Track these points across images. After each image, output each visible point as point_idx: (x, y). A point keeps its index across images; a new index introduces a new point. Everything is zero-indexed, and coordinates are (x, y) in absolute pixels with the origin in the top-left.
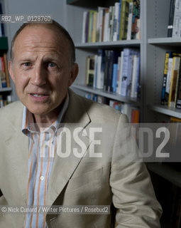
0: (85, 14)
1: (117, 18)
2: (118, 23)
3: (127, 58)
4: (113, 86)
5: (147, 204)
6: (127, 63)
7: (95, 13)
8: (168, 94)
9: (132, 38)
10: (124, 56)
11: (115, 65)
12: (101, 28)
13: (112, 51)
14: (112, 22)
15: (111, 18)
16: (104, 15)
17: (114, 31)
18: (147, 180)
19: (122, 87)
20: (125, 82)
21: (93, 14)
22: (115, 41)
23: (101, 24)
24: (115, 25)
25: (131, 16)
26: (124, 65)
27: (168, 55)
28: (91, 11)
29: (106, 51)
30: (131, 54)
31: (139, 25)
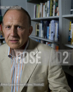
0: (35, 6)
1: (48, 7)
2: (49, 9)
3: (53, 24)
4: (47, 36)
5: (65, 88)
6: (53, 26)
7: (39, 5)
8: (71, 39)
9: (55, 15)
10: (52, 23)
11: (48, 27)
12: (42, 12)
13: (46, 21)
14: (46, 9)
15: (46, 7)
16: (43, 6)
17: (47, 13)
18: (64, 77)
19: (51, 36)
20: (52, 34)
21: (38, 6)
22: (48, 17)
23: (42, 10)
24: (47, 10)
25: (54, 6)
26: (52, 27)
27: (71, 22)
28: (37, 5)
29: (44, 21)
30: (55, 22)
31: (58, 10)
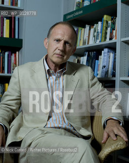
1: (99, 31)
2: (100, 34)
3: (106, 54)
4: (95, 74)
6: (106, 57)
7: (84, 29)
11: (97, 61)
12: (87, 38)
13: (95, 52)
14: (96, 34)
15: (95, 31)
16: (90, 30)
17: (97, 39)
20: (104, 69)
21: (81, 30)
22: (98, 43)
23: (87, 36)
24: (98, 35)
25: (109, 29)
29: (90, 53)
30: (108, 52)
31: (114, 34)
